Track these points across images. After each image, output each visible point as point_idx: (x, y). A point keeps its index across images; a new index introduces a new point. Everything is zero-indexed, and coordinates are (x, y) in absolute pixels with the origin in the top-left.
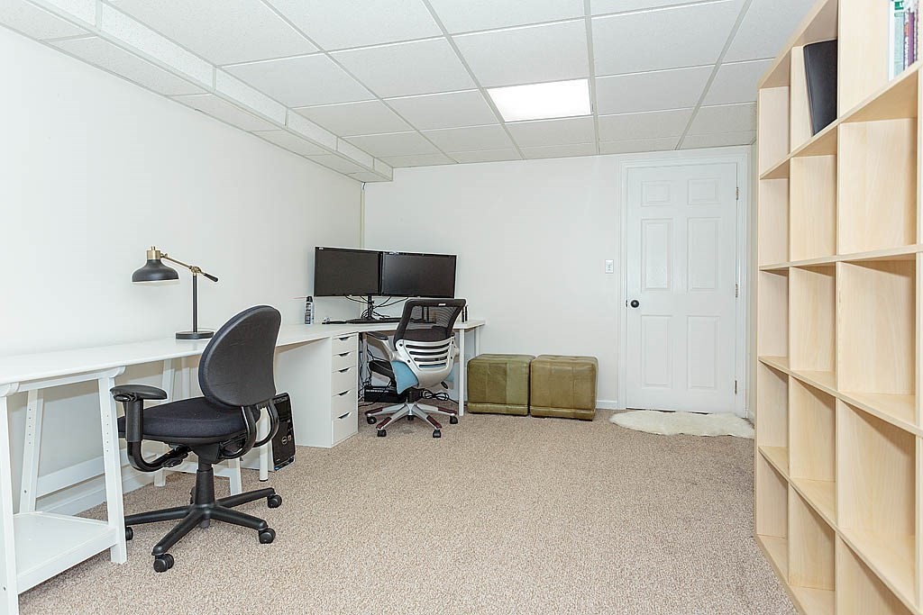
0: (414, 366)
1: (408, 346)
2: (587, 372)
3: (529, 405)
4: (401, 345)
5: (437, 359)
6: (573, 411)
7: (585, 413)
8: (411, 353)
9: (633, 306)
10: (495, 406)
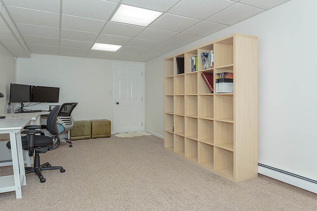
0: (64, 125)
1: (61, 118)
2: (108, 124)
3: (91, 135)
4: (59, 118)
5: (69, 122)
6: (105, 135)
7: (108, 135)
8: (62, 121)
9: (117, 104)
10: (80, 137)
